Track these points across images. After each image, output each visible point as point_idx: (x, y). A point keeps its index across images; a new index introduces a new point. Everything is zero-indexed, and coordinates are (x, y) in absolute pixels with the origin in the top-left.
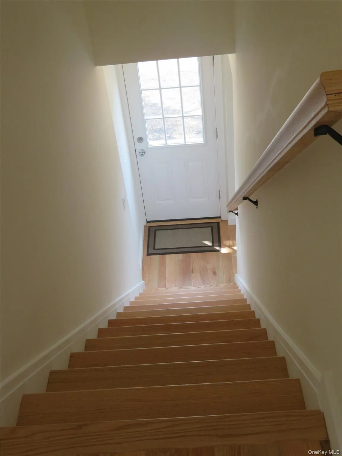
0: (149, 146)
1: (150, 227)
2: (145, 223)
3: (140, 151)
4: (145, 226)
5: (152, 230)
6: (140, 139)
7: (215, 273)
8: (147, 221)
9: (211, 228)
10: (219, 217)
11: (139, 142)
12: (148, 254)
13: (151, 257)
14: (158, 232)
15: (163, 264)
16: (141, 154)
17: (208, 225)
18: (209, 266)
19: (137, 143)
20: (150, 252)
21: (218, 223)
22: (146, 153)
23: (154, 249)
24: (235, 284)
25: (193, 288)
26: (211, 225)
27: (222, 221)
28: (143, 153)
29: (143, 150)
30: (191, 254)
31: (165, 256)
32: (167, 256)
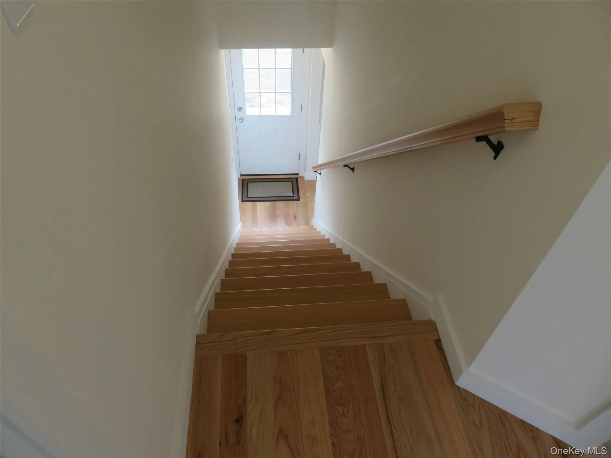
0: (247, 115)
1: (243, 180)
2: (239, 177)
3: (240, 118)
4: (239, 179)
5: (245, 182)
6: (240, 108)
7: (295, 218)
8: (241, 175)
9: (291, 182)
10: (298, 174)
11: (239, 111)
12: (243, 201)
13: (245, 204)
14: (250, 184)
15: (255, 210)
16: (240, 121)
17: (289, 180)
18: (291, 212)
19: (237, 112)
20: (244, 200)
21: (297, 178)
22: (244, 120)
23: (247, 197)
24: (312, 226)
25: (280, 229)
26: (292, 180)
27: (300, 177)
28: (242, 120)
29: (241, 118)
30: (277, 202)
31: (256, 202)
32: (258, 203)
